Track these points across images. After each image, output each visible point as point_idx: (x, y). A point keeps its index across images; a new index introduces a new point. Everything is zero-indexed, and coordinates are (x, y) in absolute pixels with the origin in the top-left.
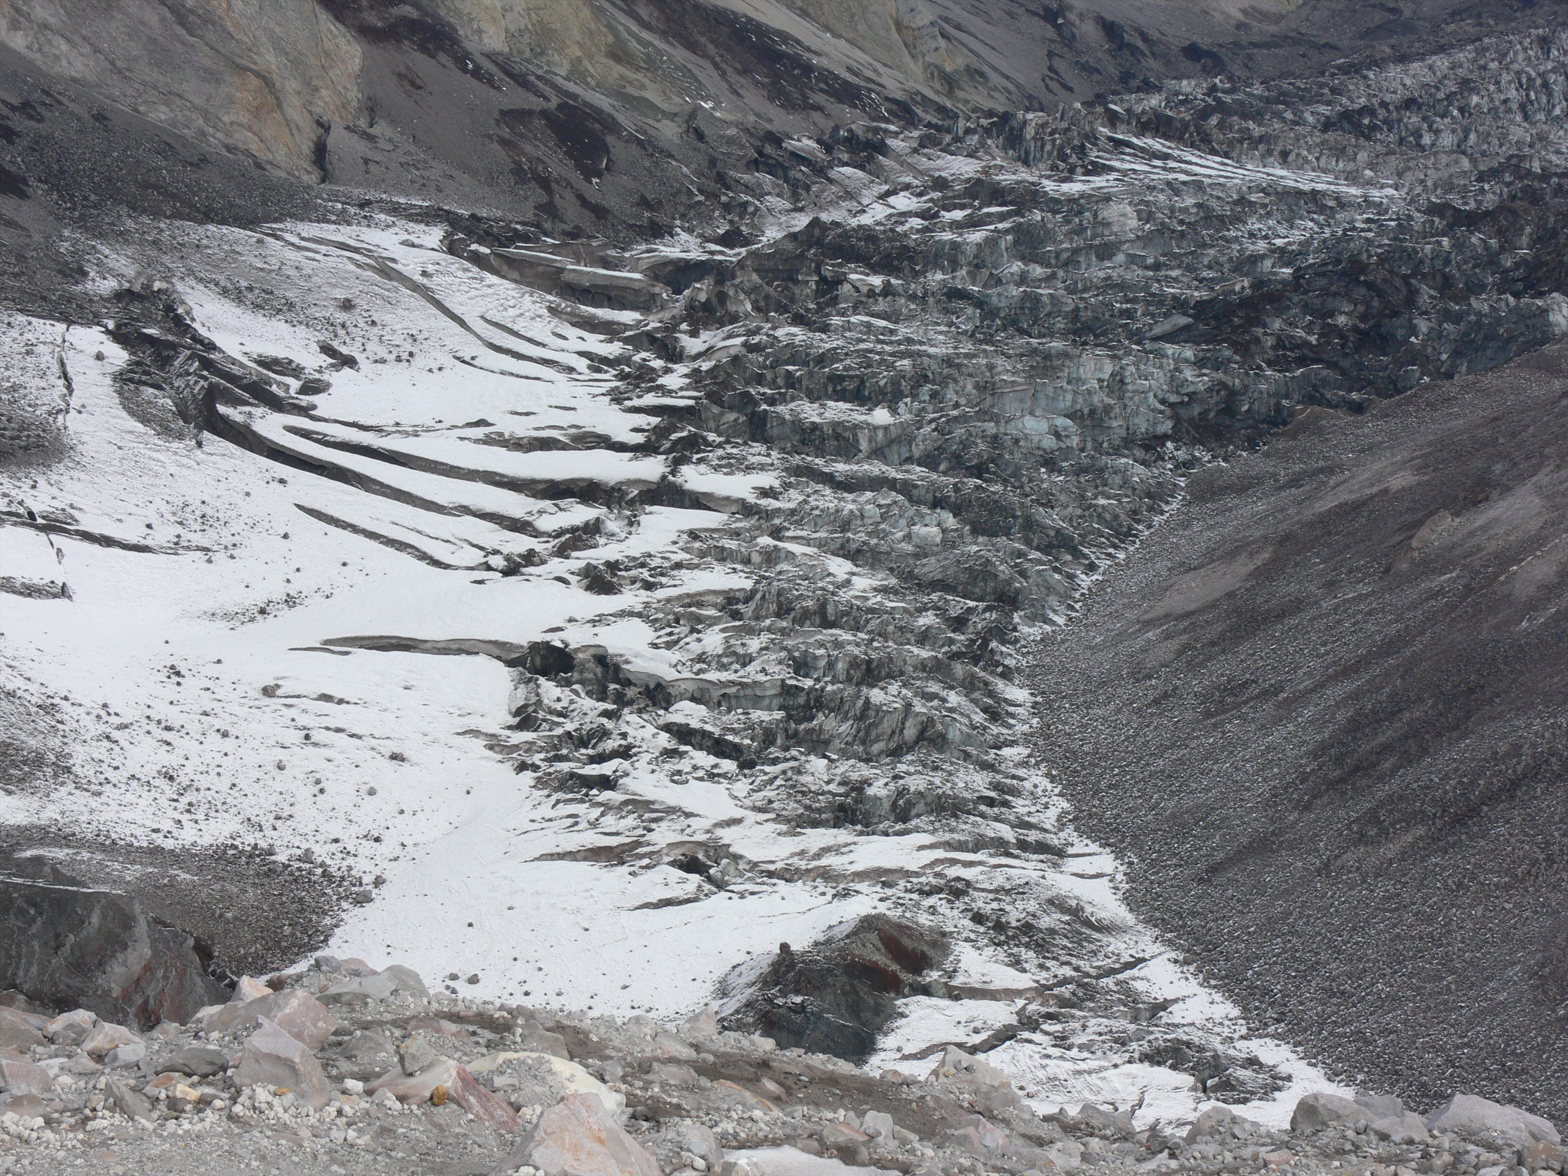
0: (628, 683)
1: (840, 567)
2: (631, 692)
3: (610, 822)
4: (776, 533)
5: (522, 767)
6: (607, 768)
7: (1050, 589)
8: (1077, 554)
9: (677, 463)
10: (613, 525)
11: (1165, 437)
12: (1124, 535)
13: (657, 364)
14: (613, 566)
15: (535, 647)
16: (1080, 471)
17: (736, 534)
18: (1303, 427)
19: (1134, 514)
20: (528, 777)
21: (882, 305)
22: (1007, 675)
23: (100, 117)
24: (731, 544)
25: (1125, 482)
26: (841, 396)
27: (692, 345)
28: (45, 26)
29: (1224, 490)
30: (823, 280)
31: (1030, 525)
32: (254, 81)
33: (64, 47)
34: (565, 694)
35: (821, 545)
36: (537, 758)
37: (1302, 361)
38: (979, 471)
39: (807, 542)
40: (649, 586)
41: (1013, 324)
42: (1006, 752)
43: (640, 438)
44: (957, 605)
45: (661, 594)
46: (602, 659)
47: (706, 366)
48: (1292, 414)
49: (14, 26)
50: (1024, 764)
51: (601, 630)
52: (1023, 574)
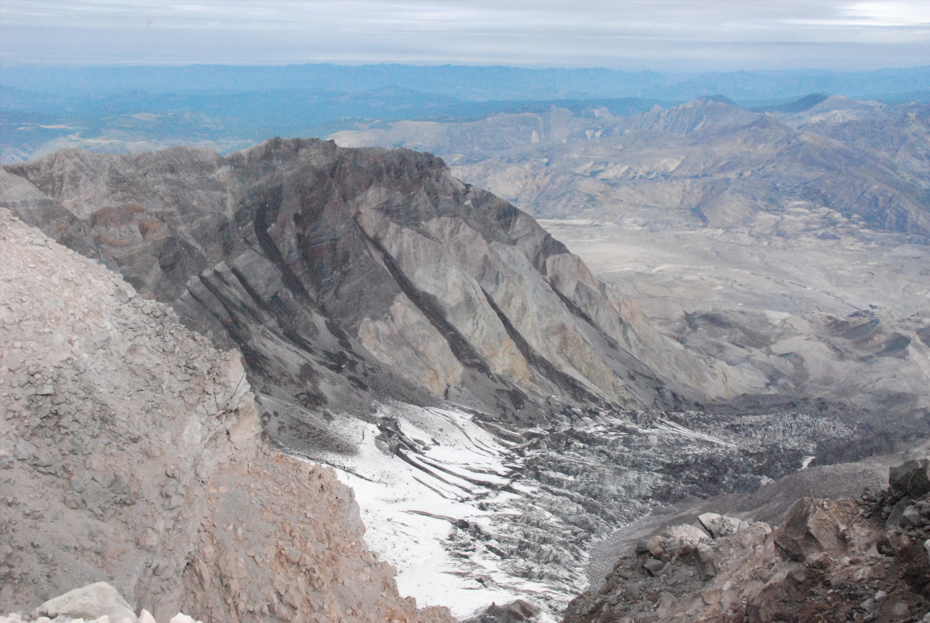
0: (482, 534)
1: (548, 514)
2: (482, 536)
3: (464, 567)
4: (534, 503)
5: (447, 549)
6: (467, 553)
7: (604, 530)
8: (615, 522)
9: (513, 481)
10: (492, 493)
11: (649, 497)
12: (630, 520)
13: (517, 456)
14: (487, 504)
15: (460, 521)
16: (623, 502)
17: (523, 502)
18: (688, 501)
19: (635, 515)
20: (448, 552)
21: (581, 451)
22: (585, 549)
23: (390, 374)
24: (521, 504)
25: (635, 507)
26: (563, 472)
27: (527, 453)
28: (382, 351)
29: (661, 513)
30: (567, 442)
31: (603, 512)
32: (432, 372)
33: (385, 356)
34: (464, 533)
35: (545, 508)
36: (451, 548)
37: (692, 483)
38: (595, 497)
39: (541, 507)
40: (495, 511)
41: (616, 462)
42: (577, 569)
43: (505, 474)
44: (577, 529)
45: (498, 513)
46: (476, 526)
47: (528, 459)
48: (686, 496)
49: (374, 349)
50: (581, 572)
51: (478, 519)
52: (598, 525)
